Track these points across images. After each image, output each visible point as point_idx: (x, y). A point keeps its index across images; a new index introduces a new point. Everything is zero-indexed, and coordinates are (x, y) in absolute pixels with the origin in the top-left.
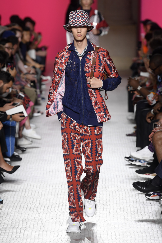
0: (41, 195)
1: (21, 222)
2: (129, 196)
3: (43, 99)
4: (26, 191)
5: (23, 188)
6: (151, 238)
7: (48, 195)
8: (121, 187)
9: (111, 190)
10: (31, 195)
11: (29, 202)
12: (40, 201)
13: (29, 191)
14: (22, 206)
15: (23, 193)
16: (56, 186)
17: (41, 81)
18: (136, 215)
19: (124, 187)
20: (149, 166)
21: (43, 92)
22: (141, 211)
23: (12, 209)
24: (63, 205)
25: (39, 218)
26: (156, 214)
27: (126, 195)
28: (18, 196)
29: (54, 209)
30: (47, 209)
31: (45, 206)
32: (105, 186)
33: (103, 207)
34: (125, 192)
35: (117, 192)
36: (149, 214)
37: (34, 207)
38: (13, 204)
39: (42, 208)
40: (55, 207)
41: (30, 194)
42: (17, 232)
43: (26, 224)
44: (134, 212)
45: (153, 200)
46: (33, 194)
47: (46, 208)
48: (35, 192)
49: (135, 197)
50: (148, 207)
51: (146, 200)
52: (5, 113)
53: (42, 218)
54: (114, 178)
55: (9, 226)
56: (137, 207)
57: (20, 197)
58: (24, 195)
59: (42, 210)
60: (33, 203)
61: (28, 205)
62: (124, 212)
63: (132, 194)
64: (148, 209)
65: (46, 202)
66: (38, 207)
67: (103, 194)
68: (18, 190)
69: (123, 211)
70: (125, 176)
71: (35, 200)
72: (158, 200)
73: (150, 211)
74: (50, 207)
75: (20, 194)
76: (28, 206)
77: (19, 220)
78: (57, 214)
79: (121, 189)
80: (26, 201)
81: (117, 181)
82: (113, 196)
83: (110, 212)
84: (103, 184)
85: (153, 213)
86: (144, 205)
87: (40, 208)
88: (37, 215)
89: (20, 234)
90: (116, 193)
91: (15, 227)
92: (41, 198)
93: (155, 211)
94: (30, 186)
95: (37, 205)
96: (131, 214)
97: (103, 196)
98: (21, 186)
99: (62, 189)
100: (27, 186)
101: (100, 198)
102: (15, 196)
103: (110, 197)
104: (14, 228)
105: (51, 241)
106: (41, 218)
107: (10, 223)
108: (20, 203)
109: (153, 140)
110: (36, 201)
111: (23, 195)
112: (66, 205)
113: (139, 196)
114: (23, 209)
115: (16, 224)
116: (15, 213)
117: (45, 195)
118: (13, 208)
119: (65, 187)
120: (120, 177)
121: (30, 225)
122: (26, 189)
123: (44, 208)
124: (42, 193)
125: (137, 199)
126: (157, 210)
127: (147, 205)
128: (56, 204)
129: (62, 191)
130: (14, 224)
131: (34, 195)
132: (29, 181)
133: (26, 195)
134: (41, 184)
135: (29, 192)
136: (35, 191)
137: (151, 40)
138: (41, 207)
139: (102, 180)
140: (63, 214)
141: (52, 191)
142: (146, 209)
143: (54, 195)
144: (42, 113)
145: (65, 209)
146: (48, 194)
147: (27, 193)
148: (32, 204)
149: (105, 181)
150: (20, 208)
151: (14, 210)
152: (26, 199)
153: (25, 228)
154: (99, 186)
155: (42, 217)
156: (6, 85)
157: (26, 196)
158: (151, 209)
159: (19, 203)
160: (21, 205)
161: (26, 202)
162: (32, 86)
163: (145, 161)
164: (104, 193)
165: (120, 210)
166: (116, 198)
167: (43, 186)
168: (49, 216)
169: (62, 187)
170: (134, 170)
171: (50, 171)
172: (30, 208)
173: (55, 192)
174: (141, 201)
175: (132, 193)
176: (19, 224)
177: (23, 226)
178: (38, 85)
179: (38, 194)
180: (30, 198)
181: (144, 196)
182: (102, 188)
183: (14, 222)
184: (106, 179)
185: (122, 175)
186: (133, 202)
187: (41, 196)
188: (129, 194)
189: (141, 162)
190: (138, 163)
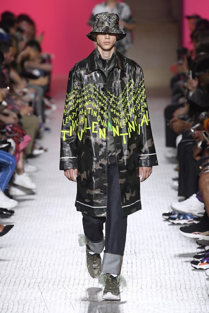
0: (44, 265)
1: (16, 304)
2: (169, 264)
3: (47, 129)
4: (23, 260)
5: (19, 256)
7: (54, 265)
8: (157, 252)
9: (143, 257)
10: (30, 265)
11: (28, 275)
12: (43, 273)
13: (27, 259)
14: (18, 282)
15: (20, 263)
16: (65, 253)
18: (179, 291)
19: (161, 253)
20: (196, 222)
21: (47, 121)
22: (186, 286)
23: (3, 286)
24: (75, 279)
25: (42, 298)
27: (164, 263)
28: (12, 267)
29: (63, 285)
30: (53, 285)
31: (50, 281)
32: (134, 252)
33: (132, 280)
34: (163, 260)
35: (152, 260)
36: (197, 289)
37: (35, 283)
38: (5, 279)
39: (46, 284)
40: (64, 282)
41: (28, 265)
43: (24, 307)
44: (175, 288)
45: (201, 269)
46: (33, 264)
47: (51, 283)
48: (36, 262)
49: (178, 266)
50: (195, 281)
51: (193, 270)
53: (46, 298)
54: (147, 239)
56: (179, 281)
57: (15, 269)
58: (20, 266)
59: (45, 287)
60: (32, 277)
61: (27, 280)
62: (162, 288)
63: (173, 263)
64: (195, 283)
65: (52, 275)
66: (40, 282)
67: (132, 263)
68: (12, 259)
69: (160, 286)
70: (163, 237)
71: (36, 273)
73: (198, 286)
74: (57, 282)
75: (15, 264)
76: (25, 281)
77: (13, 301)
78: (68, 293)
79: (158, 256)
80: (24, 274)
81: (152, 244)
82: (146, 265)
83: (141, 288)
84: (131, 248)
85: (203, 288)
86: (189, 277)
87: (43, 284)
88: (39, 294)
90: (150, 261)
91: (7, 311)
92: (44, 269)
94: (29, 252)
95: (39, 280)
96: (172, 290)
97: (132, 266)
98: (16, 254)
99: (74, 257)
100: (25, 253)
101: (127, 268)
102: (7, 267)
103: (141, 267)
106: (44, 299)
108: (15, 277)
110: (38, 274)
111: (18, 266)
112: (80, 280)
113: (182, 265)
114: (18, 286)
115: (9, 308)
116: (7, 292)
117: (49, 265)
118: (5, 284)
119: (78, 253)
120: (155, 238)
121: (28, 308)
122: (22, 258)
123: (49, 283)
124: (45, 263)
125: (180, 269)
127: (194, 277)
128: (66, 278)
129: (73, 259)
130: (6, 307)
131: (35, 266)
132: (27, 246)
133: (23, 265)
134: (44, 250)
135: (27, 261)
136: (36, 260)
138: (45, 282)
139: (131, 243)
140: (75, 292)
141: (60, 260)
142: (192, 282)
143: (63, 265)
144: (46, 150)
145: (78, 284)
146: (54, 263)
147: (24, 263)
148: (32, 279)
149: (135, 245)
150: (15, 284)
151: (6, 288)
152: (24, 271)
153: (22, 312)
154: (126, 252)
155: (45, 296)
157: (22, 268)
158: (200, 283)
159: (13, 277)
160: (15, 280)
161: (23, 276)
163: (192, 216)
164: (134, 261)
165: (156, 285)
166: (151, 268)
167: (47, 253)
168: (56, 295)
169: (73, 253)
171: (57, 232)
172: (29, 284)
173: (64, 261)
174: (186, 272)
175: (173, 260)
176: (13, 307)
177: (19, 310)
179: (40, 265)
180: (29, 270)
181: (189, 264)
182: (131, 254)
183: (7, 305)
184: (136, 242)
185: (159, 235)
186: (175, 273)
187: (44, 267)
188: (168, 262)
189: (187, 219)
190: (183, 222)
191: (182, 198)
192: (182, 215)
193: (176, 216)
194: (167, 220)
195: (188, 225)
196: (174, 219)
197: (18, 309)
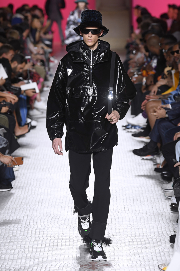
1: (36, 181)
2: (127, 156)
3: (51, 75)
4: (39, 154)
5: (37, 152)
6: (146, 192)
11: (42, 164)
12: (51, 162)
14: (36, 167)
15: (37, 156)
17: (49, 60)
20: (142, 131)
21: (52, 70)
22: (137, 169)
25: (51, 177)
26: (150, 171)
27: (124, 156)
29: (63, 169)
30: (57, 169)
34: (123, 154)
36: (144, 171)
37: (46, 168)
39: (53, 169)
41: (42, 157)
42: (32, 190)
43: (40, 183)
45: (147, 159)
46: (45, 157)
48: (47, 155)
50: (143, 166)
51: (141, 160)
52: (20, 89)
55: (25, 185)
56: (133, 166)
58: (37, 158)
60: (45, 164)
62: (123, 171)
65: (56, 163)
66: (49, 168)
72: (151, 159)
73: (144, 169)
74: (60, 167)
76: (41, 167)
77: (34, 179)
85: (147, 171)
87: (51, 169)
88: (49, 175)
89: (35, 191)
93: (149, 169)
95: (49, 166)
96: (129, 172)
104: (29, 186)
105: (61, 197)
107: (26, 182)
109: (145, 108)
110: (48, 163)
114: (36, 170)
121: (43, 184)
123: (55, 168)
126: (150, 168)
130: (30, 183)
132: (41, 146)
133: (39, 158)
135: (41, 155)
137: (142, 23)
148: (44, 166)
150: (34, 169)
151: (29, 171)
152: (39, 161)
153: (39, 186)
155: (53, 176)
156: (20, 66)
159: (33, 165)
161: (39, 164)
162: (41, 65)
163: (139, 127)
165: (119, 169)
168: (59, 176)
170: (130, 134)
172: (43, 169)
174: (137, 161)
176: (33, 183)
178: (46, 63)
180: (43, 160)
183: (30, 181)
186: (130, 161)
189: (136, 128)
190: (134, 130)
191: (133, 116)
192: (134, 126)
193: (130, 127)
194: (124, 130)
195: (137, 133)
196: (129, 128)
197: (37, 184)
